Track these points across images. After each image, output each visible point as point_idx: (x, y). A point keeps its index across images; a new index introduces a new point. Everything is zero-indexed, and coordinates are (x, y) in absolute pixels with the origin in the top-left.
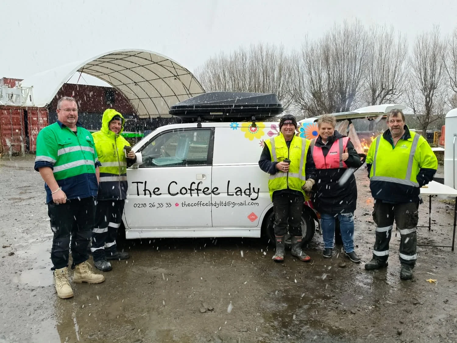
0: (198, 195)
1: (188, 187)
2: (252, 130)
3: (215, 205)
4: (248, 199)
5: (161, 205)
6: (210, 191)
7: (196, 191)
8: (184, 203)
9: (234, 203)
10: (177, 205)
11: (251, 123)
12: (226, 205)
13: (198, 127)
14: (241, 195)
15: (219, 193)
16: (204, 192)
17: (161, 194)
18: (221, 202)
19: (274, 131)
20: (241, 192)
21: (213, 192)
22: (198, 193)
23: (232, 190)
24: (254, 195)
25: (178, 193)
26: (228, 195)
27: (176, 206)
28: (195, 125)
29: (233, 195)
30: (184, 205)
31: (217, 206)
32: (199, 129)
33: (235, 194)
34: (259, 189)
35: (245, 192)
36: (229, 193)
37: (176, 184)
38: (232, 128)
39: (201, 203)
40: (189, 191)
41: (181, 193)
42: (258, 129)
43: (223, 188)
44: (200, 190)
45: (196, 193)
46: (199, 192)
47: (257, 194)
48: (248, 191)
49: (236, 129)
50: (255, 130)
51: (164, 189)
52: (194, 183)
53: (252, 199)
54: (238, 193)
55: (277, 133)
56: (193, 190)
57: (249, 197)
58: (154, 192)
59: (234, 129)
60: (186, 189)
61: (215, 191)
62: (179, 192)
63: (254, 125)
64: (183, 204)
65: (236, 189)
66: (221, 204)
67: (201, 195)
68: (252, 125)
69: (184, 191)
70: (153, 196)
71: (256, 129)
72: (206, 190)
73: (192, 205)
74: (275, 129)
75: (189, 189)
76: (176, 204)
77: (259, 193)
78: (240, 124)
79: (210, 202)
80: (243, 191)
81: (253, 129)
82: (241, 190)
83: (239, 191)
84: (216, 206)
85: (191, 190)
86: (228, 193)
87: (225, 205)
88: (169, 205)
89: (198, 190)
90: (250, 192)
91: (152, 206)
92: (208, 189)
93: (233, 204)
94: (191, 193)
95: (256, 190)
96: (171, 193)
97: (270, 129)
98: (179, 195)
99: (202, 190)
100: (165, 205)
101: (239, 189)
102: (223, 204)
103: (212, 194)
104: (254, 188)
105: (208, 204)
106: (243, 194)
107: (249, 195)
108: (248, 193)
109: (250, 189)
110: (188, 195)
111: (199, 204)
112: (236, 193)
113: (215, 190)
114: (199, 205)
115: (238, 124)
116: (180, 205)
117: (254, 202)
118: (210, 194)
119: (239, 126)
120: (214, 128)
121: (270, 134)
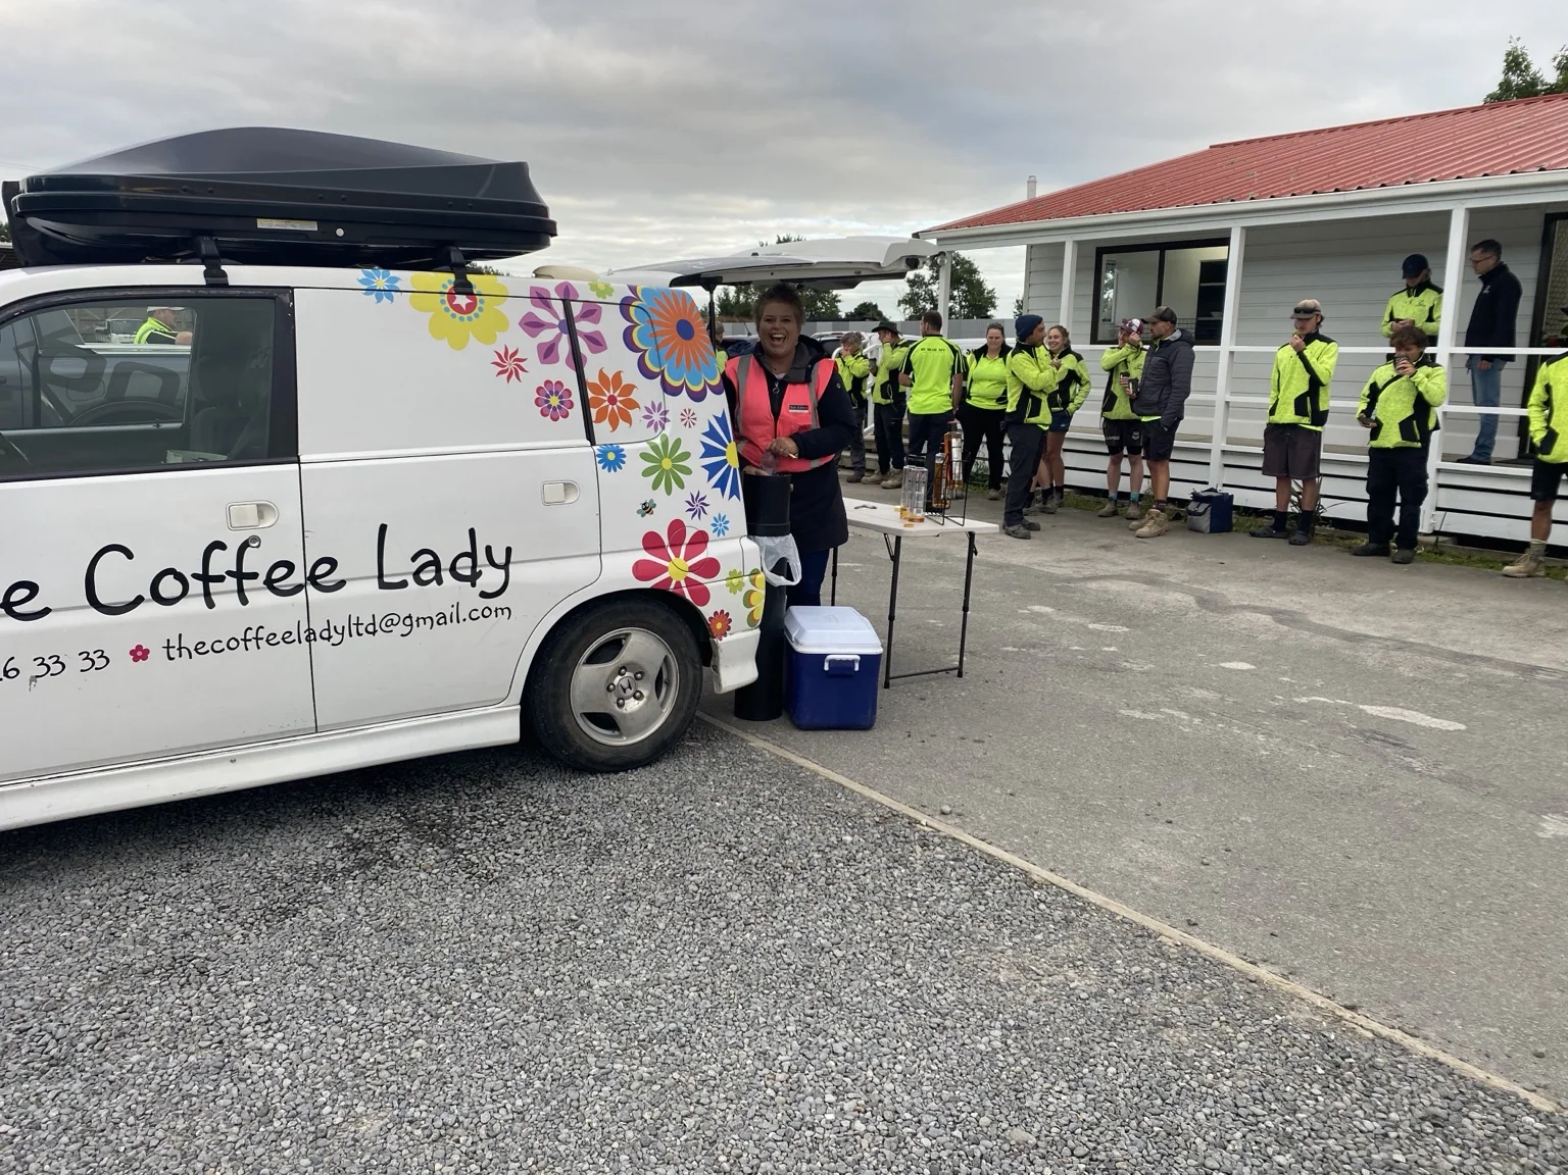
0: (244, 601)
1: (191, 566)
2: (458, 308)
3: (325, 634)
4: (468, 595)
5: (50, 665)
6: (298, 577)
7: (231, 583)
8: (174, 643)
9: (410, 617)
10: (140, 654)
11: (452, 277)
12: (374, 633)
13: (209, 286)
14: (440, 582)
15: (342, 583)
16: (270, 583)
17: (46, 611)
18: (354, 621)
19: (543, 315)
20: (438, 570)
21: (313, 579)
22: (241, 591)
23: (398, 564)
24: (491, 578)
25: (139, 600)
26: (383, 585)
27: (136, 659)
29: (404, 584)
30: (174, 653)
31: (336, 638)
32: (213, 292)
33: (410, 579)
34: (509, 550)
35: (453, 569)
36: (386, 580)
37: (130, 555)
38: (373, 296)
39: (263, 634)
40: (196, 586)
41: (156, 596)
42: (482, 302)
43: (357, 560)
44: (254, 576)
45: (233, 592)
46: (247, 583)
47: (503, 571)
48: (467, 561)
49: (391, 298)
50: (470, 308)
51: (61, 585)
53: (484, 595)
54: (424, 576)
55: (557, 322)
56: (220, 579)
57: (473, 585)
58: (8, 605)
59: (379, 300)
60: (180, 577)
61: (322, 575)
62: (147, 595)
63: (462, 287)
64: (175, 649)
65: (414, 559)
66: (354, 628)
67: (260, 597)
68: (456, 285)
69: (169, 588)
71: (475, 302)
72: (281, 572)
73: (217, 647)
74: (548, 307)
75: (195, 576)
76: (132, 653)
77: (511, 567)
78: (406, 278)
79: (304, 627)
80: (445, 564)
81: (462, 300)
82: (436, 562)
83: (429, 566)
84: (330, 637)
85: (206, 578)
86: (381, 576)
87: (371, 629)
88: (97, 659)
89: (240, 575)
90: (474, 566)
92: (290, 567)
93: (408, 621)
94: (207, 594)
95: (500, 558)
96: (103, 600)
97: (527, 307)
98: (150, 609)
99: (262, 577)
100: (75, 663)
101: (428, 558)
102: (362, 629)
103: (310, 588)
104: (488, 549)
105: (295, 636)
106: (446, 575)
107: (472, 579)
108: (468, 572)
109: (473, 555)
110: (194, 604)
111: (251, 638)
112: (416, 574)
113: (323, 568)
114: (252, 645)
115: (396, 279)
116: (157, 654)
117: (493, 603)
118: (298, 588)
119: (399, 285)
120: (289, 290)
121: (532, 325)
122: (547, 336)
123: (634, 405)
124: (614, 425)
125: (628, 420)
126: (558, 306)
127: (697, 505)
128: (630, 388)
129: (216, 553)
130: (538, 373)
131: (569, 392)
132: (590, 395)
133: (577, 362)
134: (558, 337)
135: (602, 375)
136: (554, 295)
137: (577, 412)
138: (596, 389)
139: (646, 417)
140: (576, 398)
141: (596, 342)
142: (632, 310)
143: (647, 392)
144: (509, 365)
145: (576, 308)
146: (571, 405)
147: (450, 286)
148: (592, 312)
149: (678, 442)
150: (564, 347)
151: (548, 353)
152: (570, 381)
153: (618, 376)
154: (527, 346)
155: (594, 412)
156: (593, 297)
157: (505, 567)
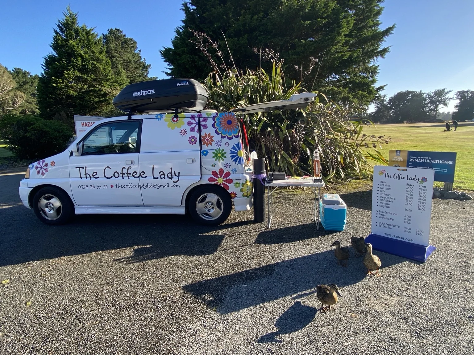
0: (129, 179)
1: (120, 171)
2: (174, 121)
3: (143, 186)
4: (170, 182)
5: (99, 186)
6: (138, 175)
7: (126, 175)
8: (117, 185)
9: (159, 185)
10: (112, 186)
13: (128, 120)
14: (165, 178)
15: (146, 177)
16: (133, 175)
17: (98, 177)
18: (148, 184)
19: (193, 121)
20: (164, 176)
21: (141, 175)
23: (157, 174)
24: (175, 178)
25: (112, 177)
26: (154, 178)
28: (126, 118)
29: (158, 178)
30: (117, 187)
31: (145, 187)
33: (159, 177)
34: (179, 173)
37: (110, 169)
39: (132, 185)
40: (121, 175)
42: (180, 119)
43: (148, 173)
44: (130, 174)
45: (127, 177)
46: (129, 175)
48: (170, 175)
49: (161, 120)
50: (177, 121)
51: (100, 174)
52: (124, 168)
53: (174, 182)
54: (162, 177)
55: (196, 123)
56: (125, 174)
57: (172, 180)
58: (93, 176)
59: (158, 120)
60: (118, 173)
61: (142, 175)
62: (113, 176)
63: (176, 116)
64: (118, 186)
65: (159, 173)
66: (148, 186)
67: (132, 178)
69: (116, 175)
70: (93, 179)
72: (135, 174)
73: (124, 187)
74: (194, 119)
75: (120, 173)
79: (139, 184)
80: (166, 175)
81: (175, 119)
82: (164, 174)
83: (162, 175)
86: (153, 176)
87: (151, 186)
88: (106, 186)
89: (128, 173)
90: (172, 176)
91: (92, 187)
92: (137, 173)
95: (177, 174)
96: (106, 176)
97: (189, 119)
99: (132, 174)
100: (103, 187)
101: (162, 173)
103: (140, 177)
104: (175, 172)
105: (138, 186)
106: (166, 177)
107: (171, 178)
109: (171, 173)
111: (130, 186)
112: (160, 176)
113: (142, 174)
116: (115, 187)
117: (176, 184)
118: (138, 177)
119: (163, 117)
120: (142, 120)
121: (190, 123)
122: (193, 126)
123: (213, 141)
124: (207, 146)
125: (211, 144)
126: (197, 119)
127: (227, 165)
128: (212, 137)
129: (124, 169)
130: (190, 134)
131: (196, 138)
132: (202, 139)
133: (200, 131)
134: (196, 126)
135: (206, 134)
136: (196, 116)
137: (198, 143)
138: (204, 137)
139: (216, 144)
140: (198, 140)
141: (205, 127)
142: (216, 119)
143: (217, 138)
144: (183, 132)
145: (201, 119)
146: (197, 141)
147: (173, 116)
148: (205, 120)
149: (223, 150)
150: (197, 128)
151: (193, 130)
152: (197, 135)
153: (210, 134)
154: (188, 128)
155: (202, 143)
156: (206, 116)
157: (179, 176)
